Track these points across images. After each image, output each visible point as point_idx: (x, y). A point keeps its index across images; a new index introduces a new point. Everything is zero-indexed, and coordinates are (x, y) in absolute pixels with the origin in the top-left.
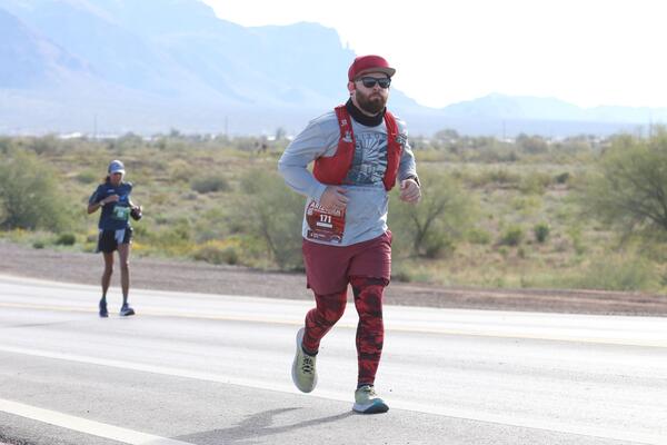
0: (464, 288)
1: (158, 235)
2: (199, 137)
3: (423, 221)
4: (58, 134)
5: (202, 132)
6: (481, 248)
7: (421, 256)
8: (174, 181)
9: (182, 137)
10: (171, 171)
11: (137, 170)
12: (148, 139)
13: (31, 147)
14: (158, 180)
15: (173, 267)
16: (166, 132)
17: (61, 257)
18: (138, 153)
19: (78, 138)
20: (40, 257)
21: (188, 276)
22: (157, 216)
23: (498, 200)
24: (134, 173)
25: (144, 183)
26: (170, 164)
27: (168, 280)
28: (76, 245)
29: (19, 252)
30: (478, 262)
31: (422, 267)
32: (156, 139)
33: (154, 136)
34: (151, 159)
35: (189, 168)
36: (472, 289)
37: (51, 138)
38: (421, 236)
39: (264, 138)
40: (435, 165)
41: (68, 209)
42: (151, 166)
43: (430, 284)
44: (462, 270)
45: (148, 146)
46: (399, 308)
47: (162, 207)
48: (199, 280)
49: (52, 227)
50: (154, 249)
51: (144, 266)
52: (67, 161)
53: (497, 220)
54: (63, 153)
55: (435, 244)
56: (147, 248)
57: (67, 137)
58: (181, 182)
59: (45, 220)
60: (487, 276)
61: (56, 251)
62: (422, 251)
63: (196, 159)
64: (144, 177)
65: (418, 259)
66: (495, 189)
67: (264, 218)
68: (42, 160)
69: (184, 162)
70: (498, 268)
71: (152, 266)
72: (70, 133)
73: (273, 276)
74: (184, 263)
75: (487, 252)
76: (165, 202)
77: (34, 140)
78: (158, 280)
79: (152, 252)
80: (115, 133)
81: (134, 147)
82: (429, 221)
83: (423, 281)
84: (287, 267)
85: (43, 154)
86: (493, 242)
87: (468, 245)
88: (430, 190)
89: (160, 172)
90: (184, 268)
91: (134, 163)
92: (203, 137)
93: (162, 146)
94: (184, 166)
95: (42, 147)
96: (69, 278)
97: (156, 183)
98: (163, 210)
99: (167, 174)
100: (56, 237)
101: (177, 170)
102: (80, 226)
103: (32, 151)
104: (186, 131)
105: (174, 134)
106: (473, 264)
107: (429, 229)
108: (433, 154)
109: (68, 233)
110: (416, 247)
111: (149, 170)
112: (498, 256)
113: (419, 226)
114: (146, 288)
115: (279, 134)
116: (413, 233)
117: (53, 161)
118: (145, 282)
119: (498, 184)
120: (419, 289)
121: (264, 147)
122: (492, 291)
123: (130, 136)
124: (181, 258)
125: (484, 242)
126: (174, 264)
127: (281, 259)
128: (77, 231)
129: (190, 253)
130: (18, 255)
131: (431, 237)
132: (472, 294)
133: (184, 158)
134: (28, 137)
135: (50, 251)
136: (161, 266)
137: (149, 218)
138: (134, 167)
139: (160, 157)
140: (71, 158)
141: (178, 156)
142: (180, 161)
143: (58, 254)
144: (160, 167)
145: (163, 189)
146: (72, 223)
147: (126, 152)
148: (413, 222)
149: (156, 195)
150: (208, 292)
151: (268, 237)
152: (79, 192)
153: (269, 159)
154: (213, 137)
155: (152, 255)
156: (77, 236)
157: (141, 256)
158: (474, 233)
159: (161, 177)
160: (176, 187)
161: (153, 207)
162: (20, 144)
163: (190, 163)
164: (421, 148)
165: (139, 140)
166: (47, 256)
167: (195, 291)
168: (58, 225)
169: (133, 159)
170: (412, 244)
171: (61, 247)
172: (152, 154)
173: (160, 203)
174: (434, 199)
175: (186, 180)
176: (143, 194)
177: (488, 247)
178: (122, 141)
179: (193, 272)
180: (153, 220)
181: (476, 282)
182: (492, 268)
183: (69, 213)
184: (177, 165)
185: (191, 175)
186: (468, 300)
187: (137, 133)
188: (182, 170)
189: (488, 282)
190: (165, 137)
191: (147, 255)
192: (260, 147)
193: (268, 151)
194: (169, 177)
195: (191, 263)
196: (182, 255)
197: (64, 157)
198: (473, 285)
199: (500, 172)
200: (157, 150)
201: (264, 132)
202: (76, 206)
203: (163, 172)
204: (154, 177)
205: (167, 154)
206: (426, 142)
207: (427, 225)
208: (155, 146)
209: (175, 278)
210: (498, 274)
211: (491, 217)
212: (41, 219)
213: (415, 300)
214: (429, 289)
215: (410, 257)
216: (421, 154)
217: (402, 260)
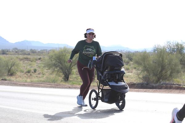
0: (19, 82)
3: (10, 67)
6: (22, 73)
7: (9, 75)
23: (26, 63)
30: (21, 76)
31: (9, 77)
36: (20, 82)
38: (9, 71)
40: (12, 55)
44: (18, 78)
46: (4, 86)
53: (25, 67)
55: (12, 72)
60: (23, 79)
62: (9, 74)
65: (9, 76)
70: (26, 78)
75: (23, 74)
83: (10, 80)
86: (25, 72)
87: (19, 73)
88: (11, 61)
106: (20, 77)
107: (11, 69)
108: (12, 53)
110: (8, 73)
112: (26, 75)
113: (9, 68)
116: (8, 70)
119: (26, 60)
120: (9, 82)
122: (25, 83)
125: (23, 72)
131: (11, 71)
132: (20, 83)
148: (7, 68)
158: (21, 70)
164: (10, 52)
170: (7, 72)
174: (12, 63)
177: (24, 73)
182: (25, 78)
186: (19, 85)
189: (23, 81)
198: (20, 81)
199: (27, 57)
206: (11, 50)
207: (11, 68)
210: (26, 79)
211: (24, 67)
213: (8, 84)
214: (11, 82)
215: (7, 75)
216: (10, 53)
217: (5, 76)
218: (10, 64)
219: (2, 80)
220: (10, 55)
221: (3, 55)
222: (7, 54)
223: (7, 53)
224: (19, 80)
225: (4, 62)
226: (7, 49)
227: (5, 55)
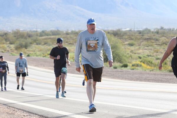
1: (156, 63)
2: (170, 29)
4: (122, 29)
5: (172, 27)
8: (162, 45)
9: (165, 29)
10: (161, 41)
11: (149, 41)
12: (153, 30)
13: (112, 34)
14: (156, 44)
15: (161, 74)
16: (159, 28)
17: (123, 71)
18: (149, 35)
19: (128, 30)
20: (116, 71)
21: (167, 77)
22: (156, 57)
24: (148, 42)
25: (152, 46)
26: (160, 39)
27: (160, 79)
28: (128, 67)
29: (109, 70)
32: (155, 30)
33: (154, 29)
34: (154, 37)
35: (167, 40)
37: (119, 30)
41: (125, 55)
42: (154, 39)
45: (153, 33)
47: (158, 54)
48: (171, 79)
49: (120, 61)
50: (155, 68)
51: (152, 74)
52: (125, 38)
54: (123, 35)
56: (153, 68)
57: (125, 30)
58: (164, 45)
59: (118, 59)
61: (121, 69)
63: (169, 37)
64: (152, 44)
68: (116, 38)
69: (165, 38)
71: (155, 74)
72: (126, 29)
74: (166, 73)
76: (159, 52)
77: (113, 31)
78: (156, 79)
79: (155, 69)
80: (142, 28)
81: (148, 33)
85: (117, 36)
89: (157, 42)
90: (166, 75)
91: (148, 38)
92: (172, 29)
93: (157, 33)
94: (165, 39)
95: (116, 34)
96: (126, 79)
97: (156, 45)
98: (158, 55)
99: (159, 42)
100: (121, 65)
101: (163, 41)
102: (129, 61)
103: (113, 35)
104: (166, 27)
105: (162, 28)
109: (125, 63)
111: (153, 41)
114: (153, 82)
117: (120, 38)
118: (152, 80)
123: (146, 29)
124: (165, 71)
126: (162, 73)
128: (128, 62)
129: (168, 70)
130: (108, 71)
133: (165, 37)
134: (111, 30)
135: (119, 69)
136: (158, 74)
137: (153, 58)
138: (148, 40)
139: (157, 36)
140: (126, 37)
141: (163, 36)
142: (163, 38)
143: (122, 71)
144: (157, 40)
145: (158, 48)
146: (127, 60)
147: (145, 35)
149: (156, 49)
150: (174, 83)
152: (129, 49)
154: (175, 29)
155: (154, 70)
156: (128, 64)
157: (151, 71)
159: (157, 43)
160: (163, 47)
161: (155, 54)
162: (109, 33)
163: (167, 38)
165: (149, 31)
166: (118, 71)
167: (170, 83)
168: (122, 60)
169: (148, 37)
171: (123, 68)
172: (154, 35)
173: (157, 52)
175: (166, 44)
176: (152, 49)
178: (143, 31)
179: (169, 76)
180: (155, 58)
183: (126, 56)
184: (163, 39)
185: (168, 42)
187: (149, 28)
188: (164, 41)
190: (158, 30)
191: (153, 70)
194: (160, 43)
195: (168, 73)
196: (165, 70)
197: (124, 37)
200: (156, 34)
202: (128, 54)
203: (158, 42)
204: (155, 43)
205: (159, 35)
208: (155, 33)
209: (162, 78)
212: (116, 58)
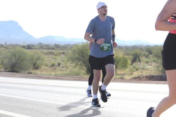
0: (43, 75)
3: (35, 61)
6: (47, 67)
7: (35, 69)
23: (50, 57)
30: (46, 70)
31: (35, 71)
36: (45, 75)
38: (34, 65)
39: (2, 44)
40: (37, 50)
43: (36, 74)
44: (43, 71)
46: (30, 79)
53: (50, 61)
60: (48, 73)
62: (35, 68)
65: (34, 69)
66: (50, 55)
67: (2, 61)
70: (50, 71)
73: (4, 72)
82: (36, 62)
83: (35, 74)
84: (7, 71)
87: (44, 66)
88: (36, 55)
106: (45, 70)
108: (37, 47)
110: (33, 67)
112: (50, 69)
113: (34, 62)
115: (6, 43)
116: (33, 64)
119: (50, 54)
120: (34, 75)
121: (2, 46)
125: (47, 66)
127: (6, 69)
131: (37, 65)
132: (45, 76)
148: (33, 62)
151: (3, 64)
153: (3, 48)
158: (45, 64)
174: (37, 57)
177: (48, 67)
181: (46, 74)
182: (49, 71)
186: (44, 78)
189: (48, 74)
192: (1, 46)
193: (3, 47)
199: (51, 52)
201: (2, 43)
206: (36, 45)
210: (50, 72)
213: (33, 77)
214: (36, 75)
215: (32, 69)
216: (35, 48)
217: (30, 69)
218: (35, 58)
219: (28, 73)
220: (35, 50)
221: (28, 50)
222: (33, 49)
223: (33, 47)
224: (44, 73)
225: (30, 56)
226: (32, 44)
227: (30, 50)
